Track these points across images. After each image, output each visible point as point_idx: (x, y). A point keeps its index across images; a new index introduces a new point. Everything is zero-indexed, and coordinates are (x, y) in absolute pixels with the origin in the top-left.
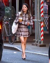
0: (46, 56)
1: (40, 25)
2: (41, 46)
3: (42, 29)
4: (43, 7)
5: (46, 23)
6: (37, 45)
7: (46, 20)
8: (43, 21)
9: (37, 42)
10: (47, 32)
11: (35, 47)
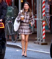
0: (48, 54)
1: (42, 24)
5: (47, 22)
6: (39, 43)
7: (47, 19)
8: (45, 20)
9: (39, 40)
10: (49, 31)
11: (37, 45)
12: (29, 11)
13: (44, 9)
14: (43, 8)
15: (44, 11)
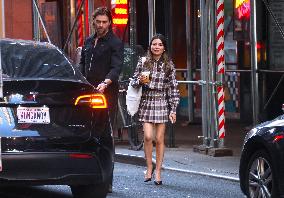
1: (216, 95)
2: (218, 154)
3: (222, 105)
4: (222, 46)
5: (232, 90)
6: (207, 151)
7: (232, 83)
8: (225, 86)
9: (208, 144)
10: (237, 116)
11: (202, 156)
12: (162, 59)
13: (221, 54)
14: (219, 49)
15: (222, 59)
